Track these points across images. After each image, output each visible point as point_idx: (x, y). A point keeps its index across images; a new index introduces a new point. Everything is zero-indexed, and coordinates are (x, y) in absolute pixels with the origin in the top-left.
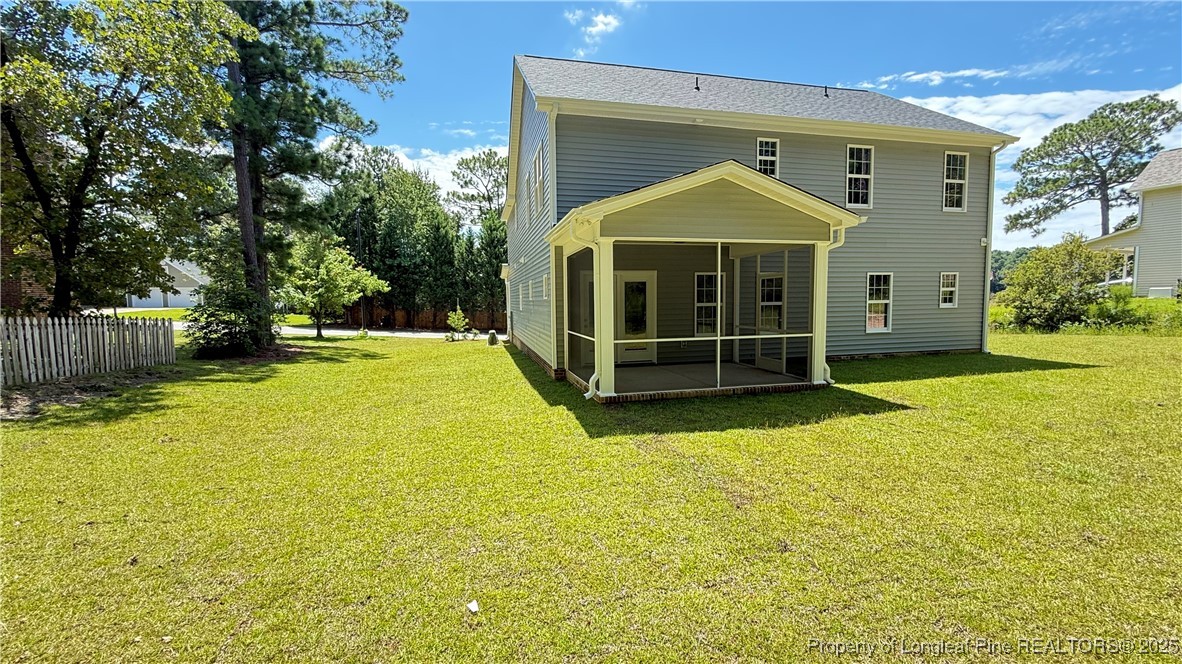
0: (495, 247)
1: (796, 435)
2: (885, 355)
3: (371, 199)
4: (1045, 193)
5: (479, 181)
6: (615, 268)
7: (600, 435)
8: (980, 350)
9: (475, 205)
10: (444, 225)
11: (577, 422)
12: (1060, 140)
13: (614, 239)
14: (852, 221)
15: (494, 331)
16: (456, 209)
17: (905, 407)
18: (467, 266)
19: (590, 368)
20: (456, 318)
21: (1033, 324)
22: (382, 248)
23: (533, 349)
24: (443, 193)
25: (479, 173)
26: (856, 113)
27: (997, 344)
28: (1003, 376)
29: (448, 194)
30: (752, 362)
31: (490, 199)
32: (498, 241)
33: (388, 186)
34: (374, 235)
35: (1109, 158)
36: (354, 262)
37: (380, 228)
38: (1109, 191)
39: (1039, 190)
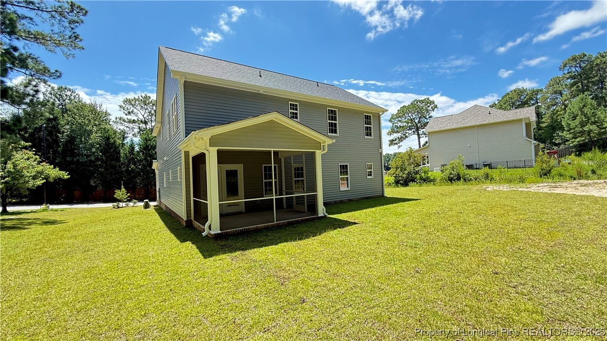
0: (149, 150)
1: (310, 243)
2: (348, 200)
3: (55, 119)
4: (400, 131)
5: (138, 112)
6: (219, 163)
7: (210, 256)
8: (383, 196)
9: (136, 126)
10: (113, 136)
11: (197, 250)
12: (403, 111)
13: (218, 148)
14: (329, 141)
15: (147, 200)
16: (122, 128)
17: (355, 223)
18: (129, 162)
19: (206, 218)
20: (121, 193)
21: (400, 183)
22: (63, 150)
23: (172, 209)
24: (113, 118)
25: (139, 107)
26: (330, 95)
27: (389, 192)
28: (391, 206)
29: (116, 118)
30: (292, 208)
31: (146, 123)
32: (151, 147)
33: (70, 111)
34: (56, 141)
35: (418, 119)
36: (39, 159)
37: (63, 138)
38: (419, 132)
39: (399, 130)
